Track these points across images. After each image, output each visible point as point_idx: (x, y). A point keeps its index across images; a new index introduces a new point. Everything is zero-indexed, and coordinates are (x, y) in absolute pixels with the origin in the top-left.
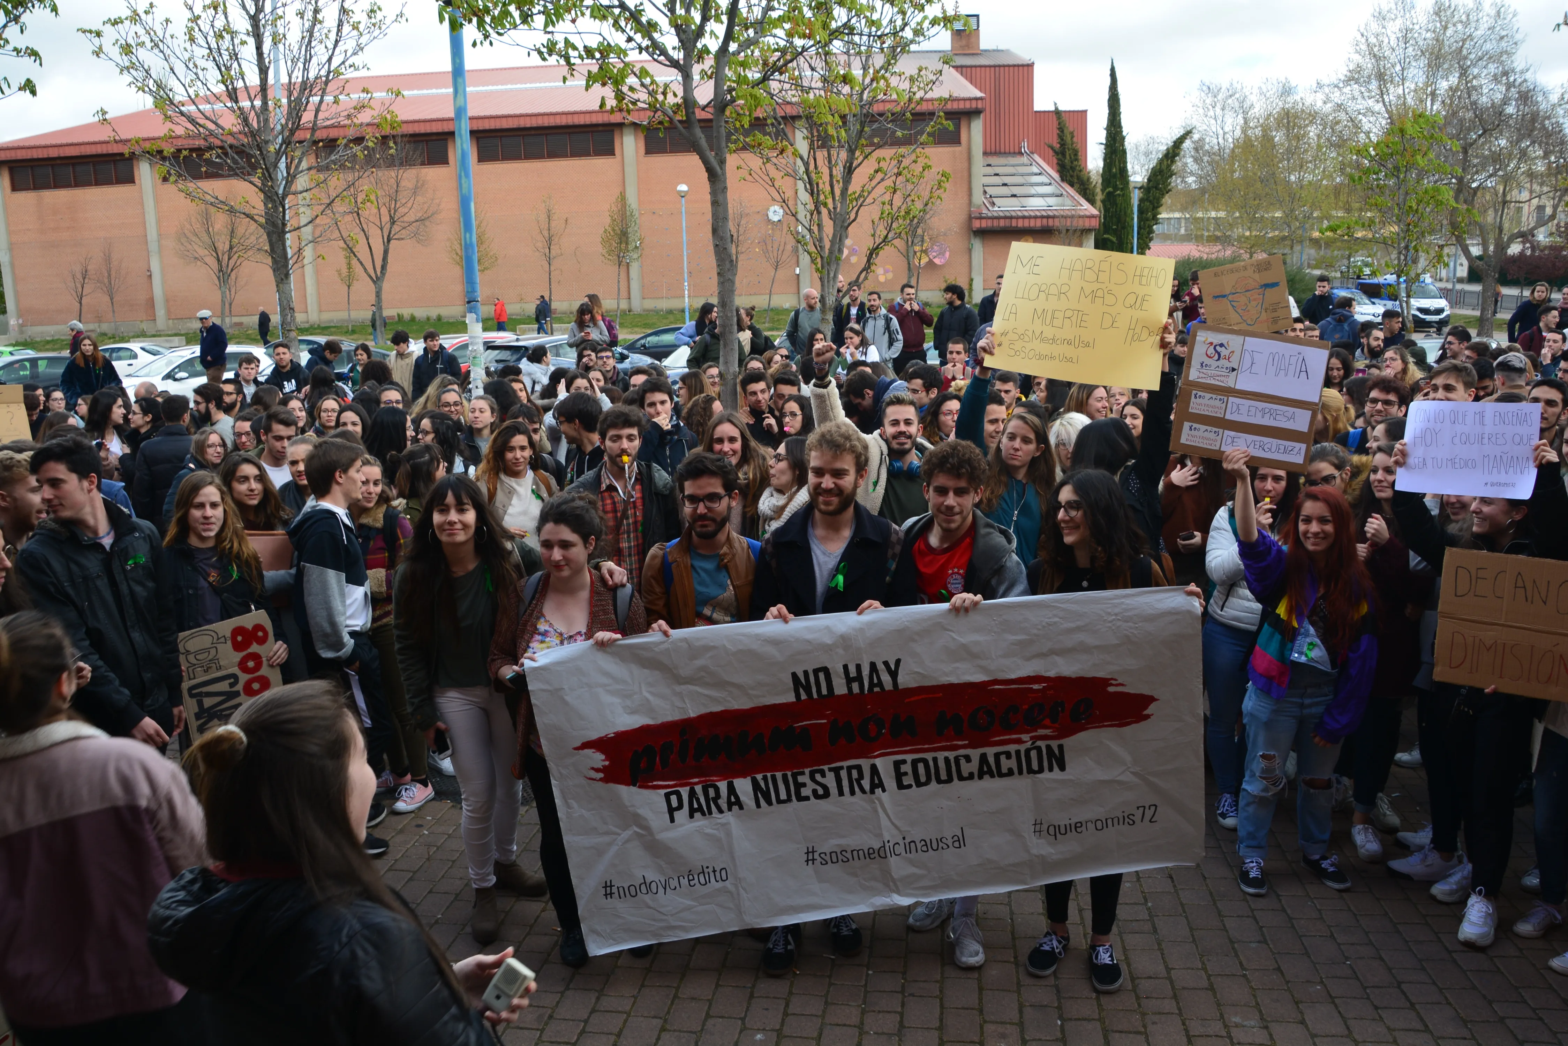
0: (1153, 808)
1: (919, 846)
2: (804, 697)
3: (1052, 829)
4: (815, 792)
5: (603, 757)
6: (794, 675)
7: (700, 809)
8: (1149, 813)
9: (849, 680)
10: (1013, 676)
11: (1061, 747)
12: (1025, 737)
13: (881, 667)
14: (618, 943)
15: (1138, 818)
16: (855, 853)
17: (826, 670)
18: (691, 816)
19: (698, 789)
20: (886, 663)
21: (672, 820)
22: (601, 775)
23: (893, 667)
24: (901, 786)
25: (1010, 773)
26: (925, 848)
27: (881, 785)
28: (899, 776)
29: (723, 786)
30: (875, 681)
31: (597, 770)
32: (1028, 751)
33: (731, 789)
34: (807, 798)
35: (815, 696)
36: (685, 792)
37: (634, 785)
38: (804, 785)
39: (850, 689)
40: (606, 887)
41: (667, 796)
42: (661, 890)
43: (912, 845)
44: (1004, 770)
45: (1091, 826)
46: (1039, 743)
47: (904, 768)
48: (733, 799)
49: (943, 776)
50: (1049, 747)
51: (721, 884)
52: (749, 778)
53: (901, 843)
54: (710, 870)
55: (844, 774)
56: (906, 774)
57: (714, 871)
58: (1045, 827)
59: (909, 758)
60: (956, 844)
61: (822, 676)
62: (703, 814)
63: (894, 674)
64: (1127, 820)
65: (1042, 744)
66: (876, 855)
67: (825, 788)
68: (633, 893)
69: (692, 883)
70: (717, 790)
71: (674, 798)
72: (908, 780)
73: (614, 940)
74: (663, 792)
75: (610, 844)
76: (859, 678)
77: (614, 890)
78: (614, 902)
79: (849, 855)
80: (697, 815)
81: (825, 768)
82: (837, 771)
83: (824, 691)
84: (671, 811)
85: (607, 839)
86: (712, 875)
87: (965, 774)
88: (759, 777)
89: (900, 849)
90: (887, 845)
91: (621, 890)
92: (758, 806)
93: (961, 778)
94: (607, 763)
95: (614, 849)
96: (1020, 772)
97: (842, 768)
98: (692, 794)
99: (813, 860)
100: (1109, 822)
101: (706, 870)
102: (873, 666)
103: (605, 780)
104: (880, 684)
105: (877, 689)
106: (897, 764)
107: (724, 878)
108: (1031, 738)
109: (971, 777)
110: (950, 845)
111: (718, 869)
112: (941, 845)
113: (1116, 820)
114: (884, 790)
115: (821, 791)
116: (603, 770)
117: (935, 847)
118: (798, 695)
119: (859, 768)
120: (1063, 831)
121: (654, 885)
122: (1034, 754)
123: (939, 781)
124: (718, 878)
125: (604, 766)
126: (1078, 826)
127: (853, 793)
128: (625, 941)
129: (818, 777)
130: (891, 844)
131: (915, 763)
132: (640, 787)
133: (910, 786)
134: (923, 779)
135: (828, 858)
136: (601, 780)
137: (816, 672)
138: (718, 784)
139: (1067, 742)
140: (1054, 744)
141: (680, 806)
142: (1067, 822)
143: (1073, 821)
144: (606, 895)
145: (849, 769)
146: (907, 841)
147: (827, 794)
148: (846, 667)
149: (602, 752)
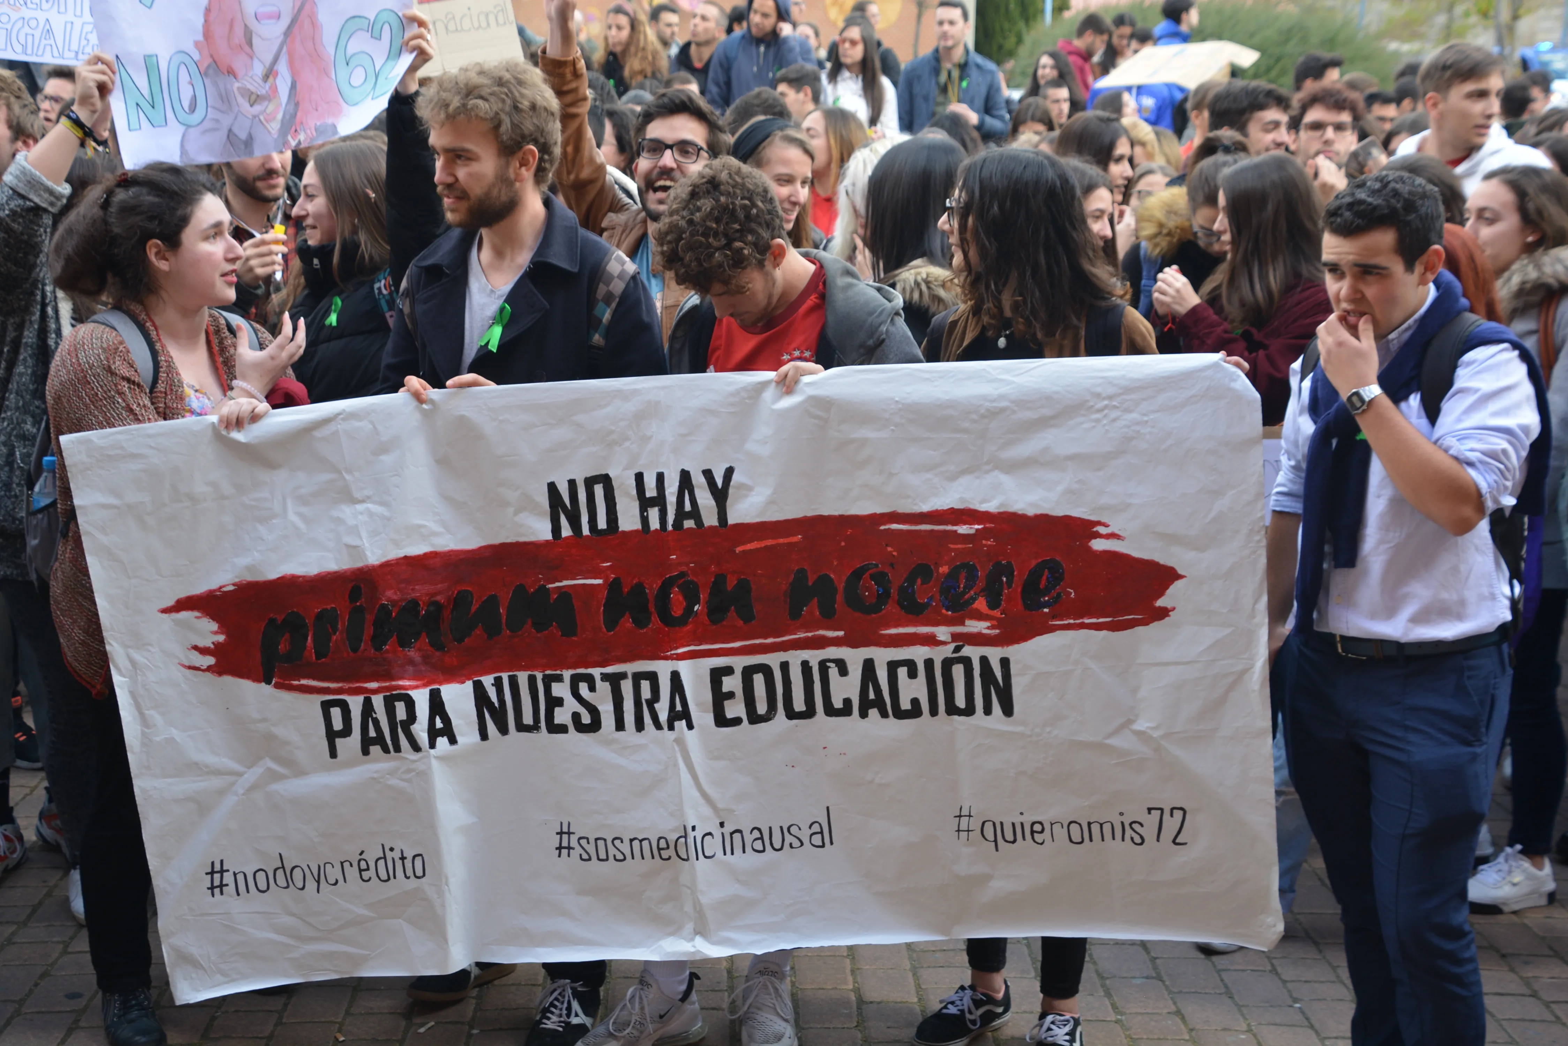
0: (1178, 815)
1: (748, 838)
2: (566, 531)
3: (989, 828)
4: (576, 716)
5: (214, 626)
6: (552, 488)
7: (380, 740)
8: (1171, 824)
9: (645, 503)
10: (925, 508)
11: (1005, 663)
12: (943, 632)
13: (699, 480)
14: (232, 981)
15: (1149, 832)
16: (636, 843)
17: (606, 480)
18: (365, 752)
19: (378, 701)
20: (708, 474)
21: (333, 754)
22: (210, 660)
23: (719, 482)
24: (721, 721)
25: (915, 711)
26: (758, 845)
27: (685, 715)
28: (720, 698)
29: (421, 698)
30: (688, 507)
31: (203, 651)
32: (947, 664)
33: (437, 705)
34: (563, 729)
35: (586, 531)
36: (355, 703)
37: (268, 682)
38: (559, 702)
39: (645, 520)
40: (212, 873)
41: (326, 706)
42: (311, 885)
43: (737, 836)
44: (905, 705)
45: (1060, 833)
46: (968, 651)
47: (732, 683)
48: (439, 724)
49: (799, 705)
50: (984, 660)
51: (413, 883)
52: (469, 685)
53: (717, 832)
54: (397, 855)
55: (627, 687)
56: (731, 695)
57: (403, 858)
58: (976, 825)
59: (739, 663)
60: (817, 840)
61: (599, 490)
62: (386, 750)
63: (720, 495)
64: (1129, 833)
65: (972, 652)
66: (671, 852)
67: (594, 711)
68: (262, 885)
69: (366, 875)
70: (410, 704)
71: (336, 712)
72: (735, 709)
73: (224, 974)
74: (317, 700)
75: (222, 792)
76: (660, 501)
77: (228, 878)
78: (228, 902)
79: (625, 848)
80: (375, 750)
81: (596, 672)
82: (615, 680)
83: (602, 524)
84: (332, 736)
85: (216, 782)
86: (399, 864)
87: (838, 704)
88: (488, 681)
89: (713, 846)
90: (691, 834)
91: (240, 878)
92: (484, 736)
93: (830, 711)
94: (221, 638)
95: (230, 801)
96: (934, 712)
97: (623, 676)
98: (368, 709)
99: (569, 848)
100: (1095, 828)
101: (389, 855)
102: (685, 477)
103: (218, 670)
104: (695, 514)
105: (689, 524)
106: (717, 675)
107: (419, 872)
108: (955, 637)
109: (846, 710)
110: (806, 841)
111: (409, 854)
112: (789, 839)
113: (1107, 828)
114: (690, 726)
115: (586, 719)
116: (215, 651)
117: (777, 845)
118: (556, 529)
119: (652, 677)
120: (1009, 836)
121: (297, 873)
122: (958, 671)
123: (791, 715)
124: (409, 872)
125: (217, 645)
126: (1035, 830)
127: (640, 726)
128: (244, 977)
129: (583, 689)
130: (699, 834)
131: (748, 673)
132: (278, 686)
133: (737, 721)
134: (762, 708)
135: (591, 848)
136: (209, 669)
137: (590, 482)
138: (412, 693)
139: (1017, 653)
140: (994, 654)
141: (347, 731)
142: (1018, 820)
143: (1028, 819)
144: (212, 888)
145: (638, 677)
146: (728, 829)
147: (595, 726)
148: (639, 477)
149: (213, 618)
